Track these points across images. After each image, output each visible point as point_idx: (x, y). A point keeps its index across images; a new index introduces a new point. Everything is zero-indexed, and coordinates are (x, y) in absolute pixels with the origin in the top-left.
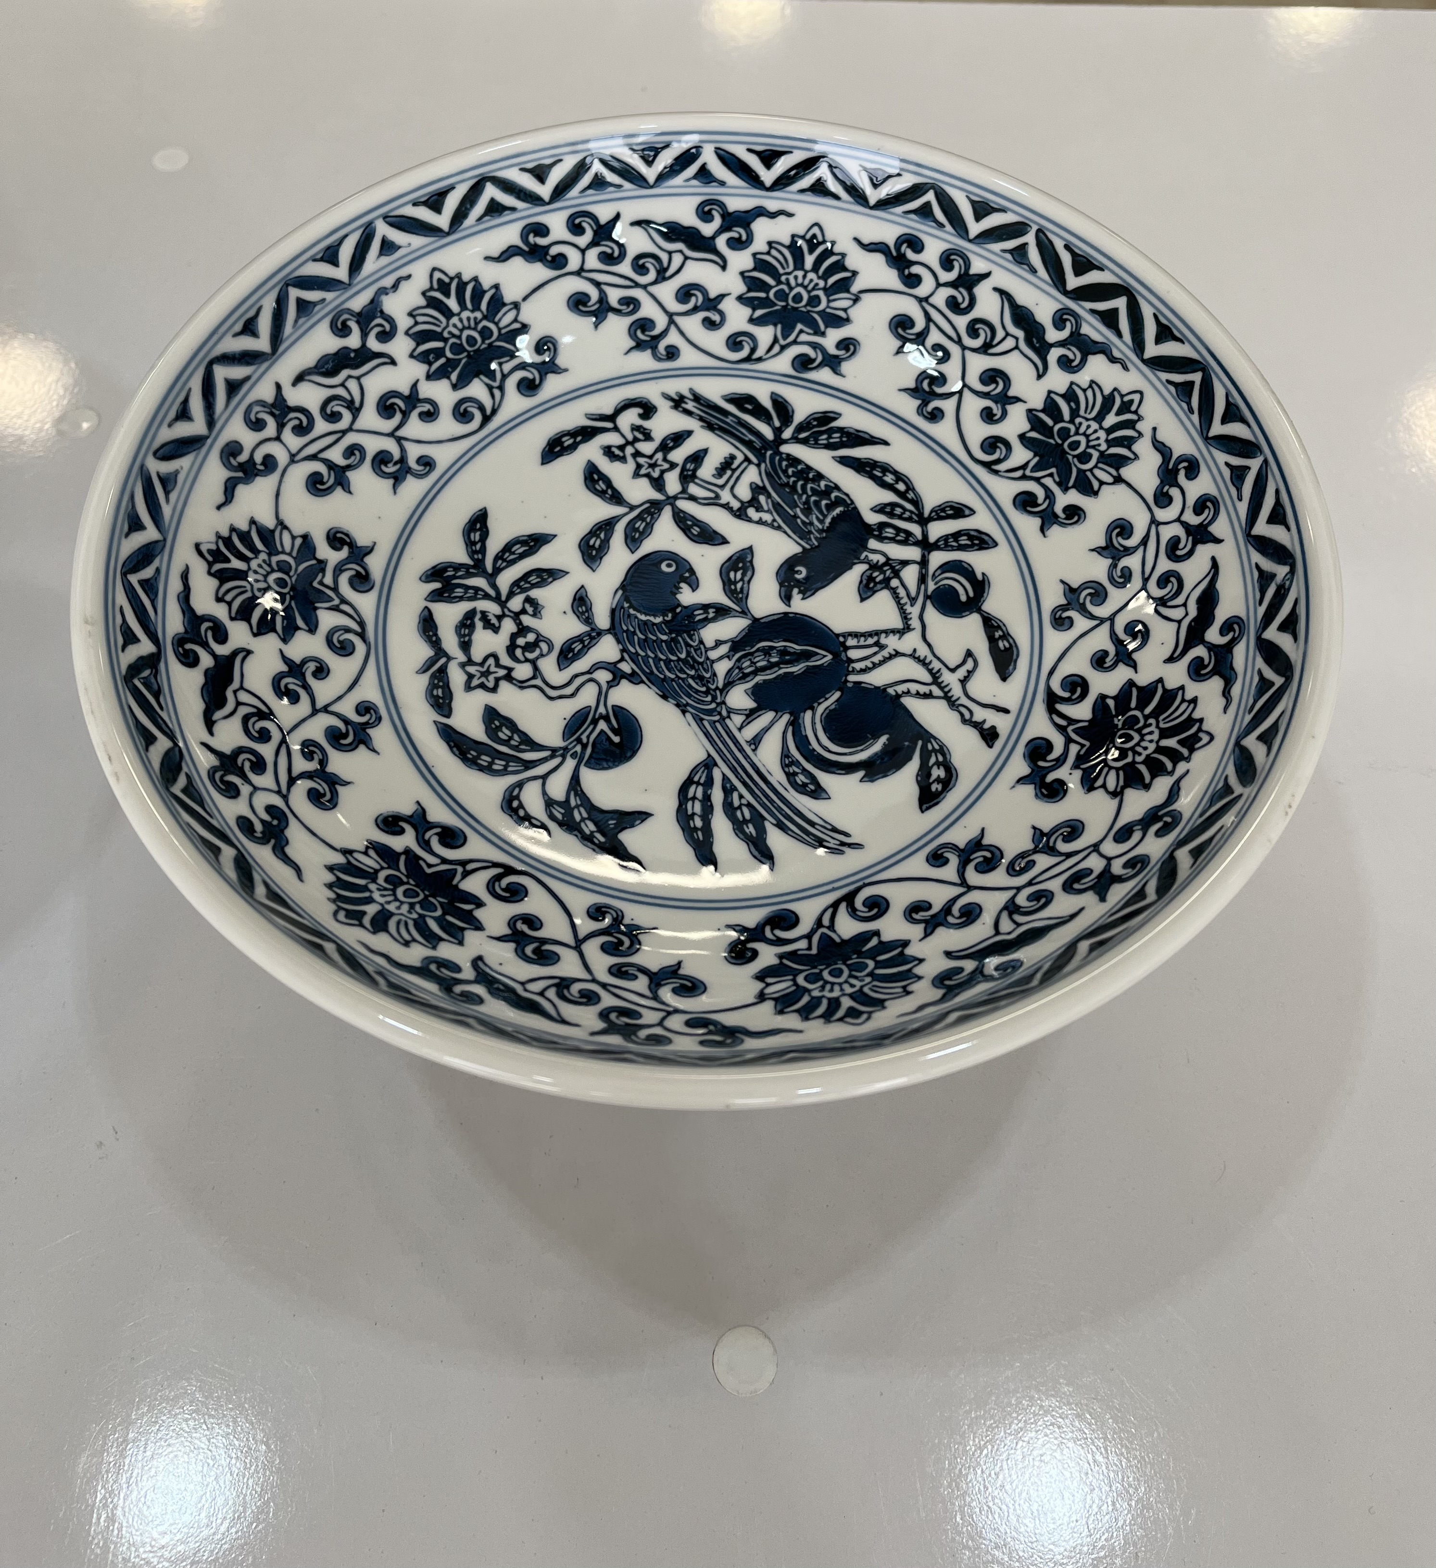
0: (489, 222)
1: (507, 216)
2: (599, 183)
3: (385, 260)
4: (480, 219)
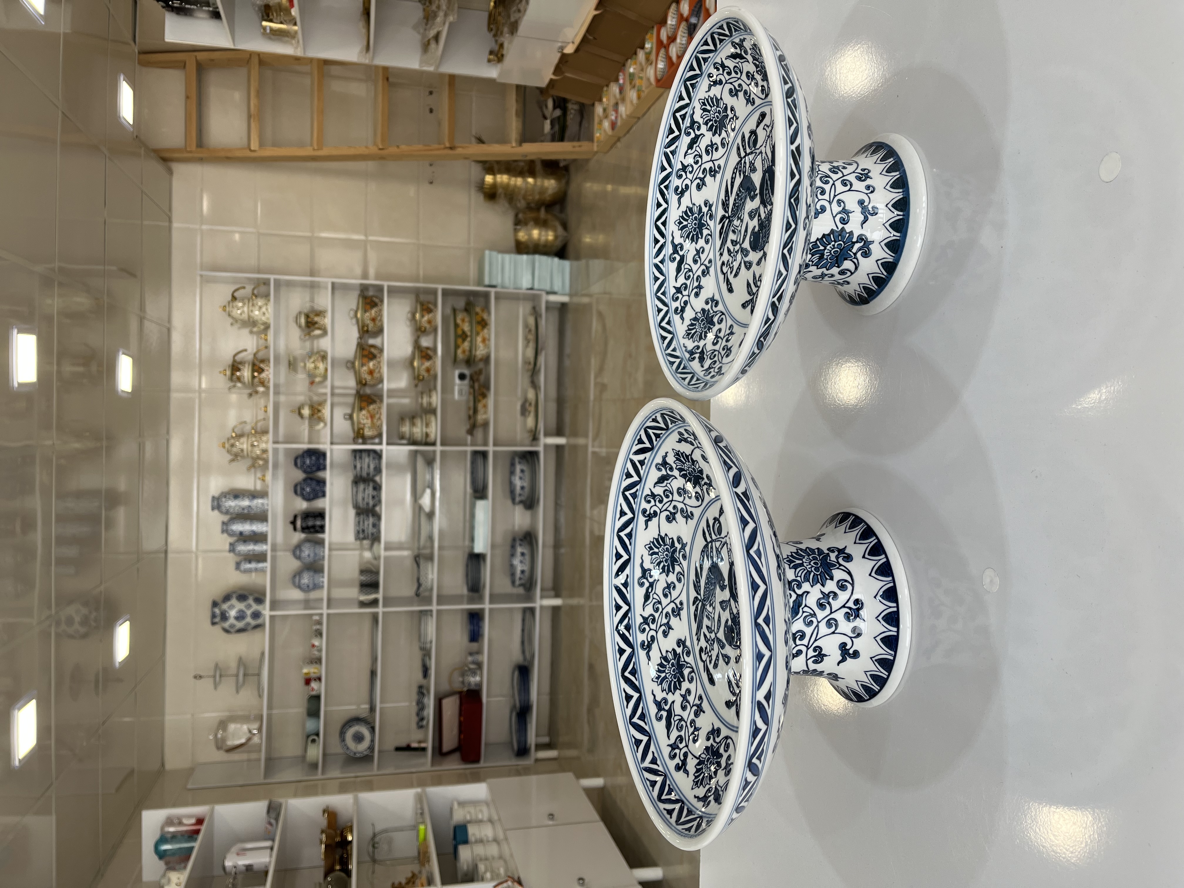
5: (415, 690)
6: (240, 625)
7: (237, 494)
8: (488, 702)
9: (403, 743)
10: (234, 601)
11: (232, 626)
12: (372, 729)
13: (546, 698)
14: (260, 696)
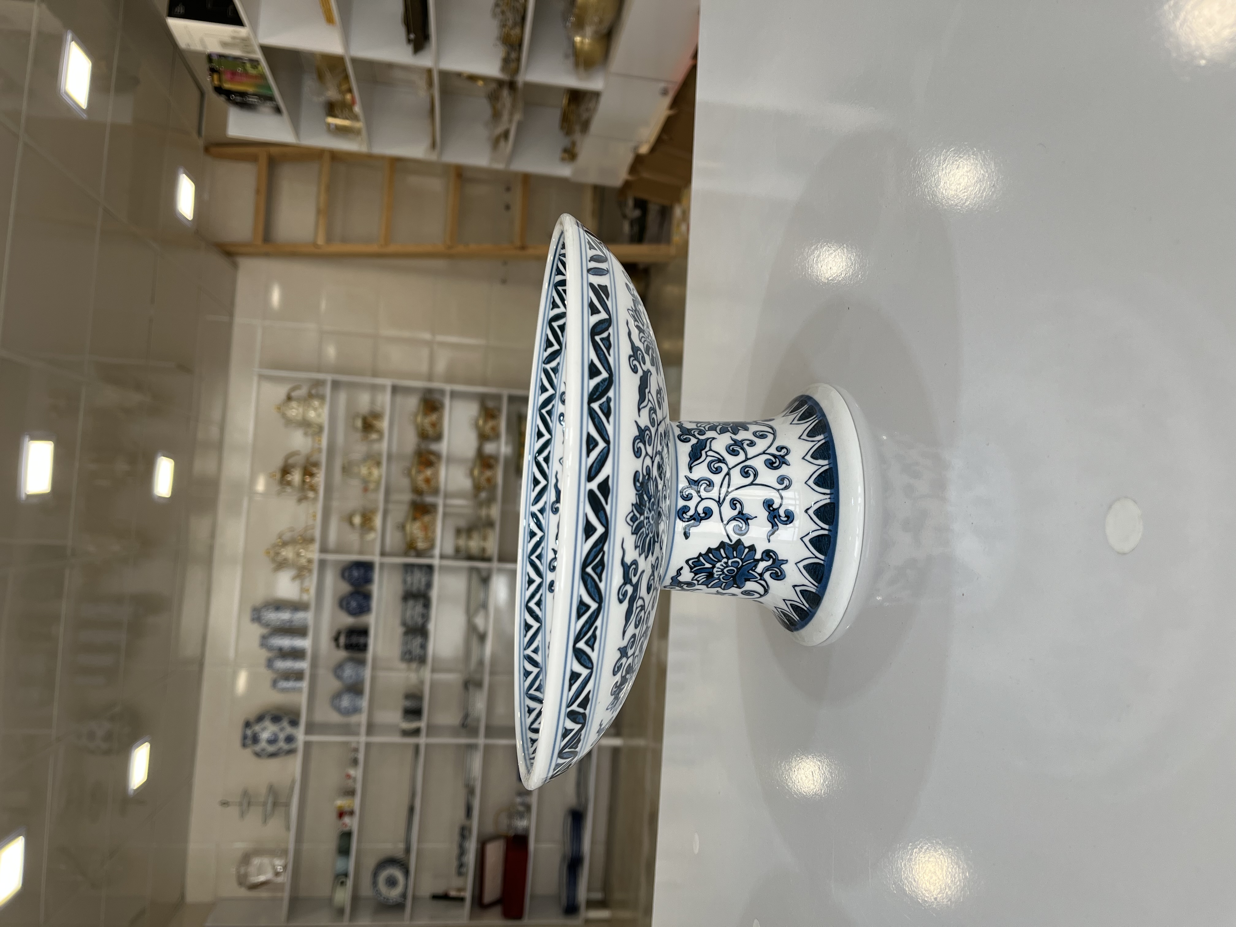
0: (543, 607)
1: (543, 598)
2: (539, 557)
3: (540, 653)
4: (541, 610)
5: (457, 831)
6: (271, 749)
7: (279, 605)
8: (535, 849)
9: (439, 889)
10: (267, 723)
11: (263, 750)
12: (407, 873)
13: (601, 849)
14: (288, 828)
